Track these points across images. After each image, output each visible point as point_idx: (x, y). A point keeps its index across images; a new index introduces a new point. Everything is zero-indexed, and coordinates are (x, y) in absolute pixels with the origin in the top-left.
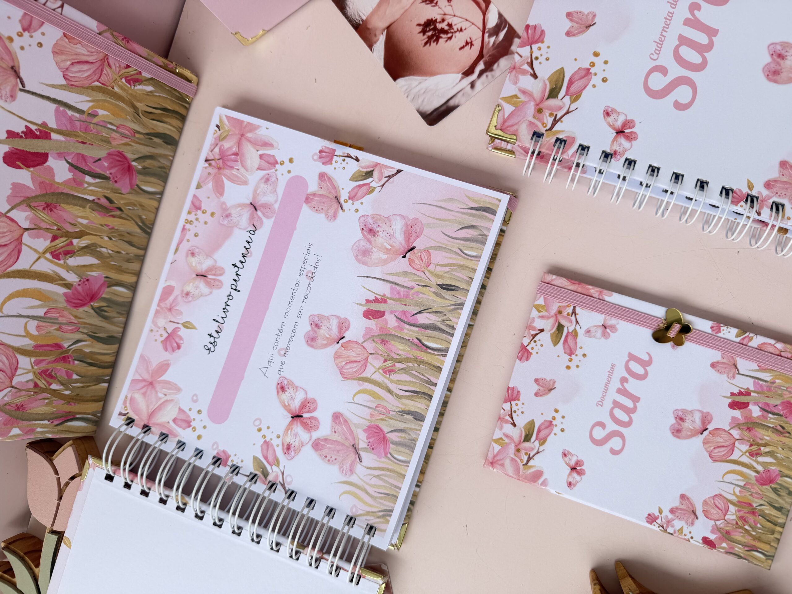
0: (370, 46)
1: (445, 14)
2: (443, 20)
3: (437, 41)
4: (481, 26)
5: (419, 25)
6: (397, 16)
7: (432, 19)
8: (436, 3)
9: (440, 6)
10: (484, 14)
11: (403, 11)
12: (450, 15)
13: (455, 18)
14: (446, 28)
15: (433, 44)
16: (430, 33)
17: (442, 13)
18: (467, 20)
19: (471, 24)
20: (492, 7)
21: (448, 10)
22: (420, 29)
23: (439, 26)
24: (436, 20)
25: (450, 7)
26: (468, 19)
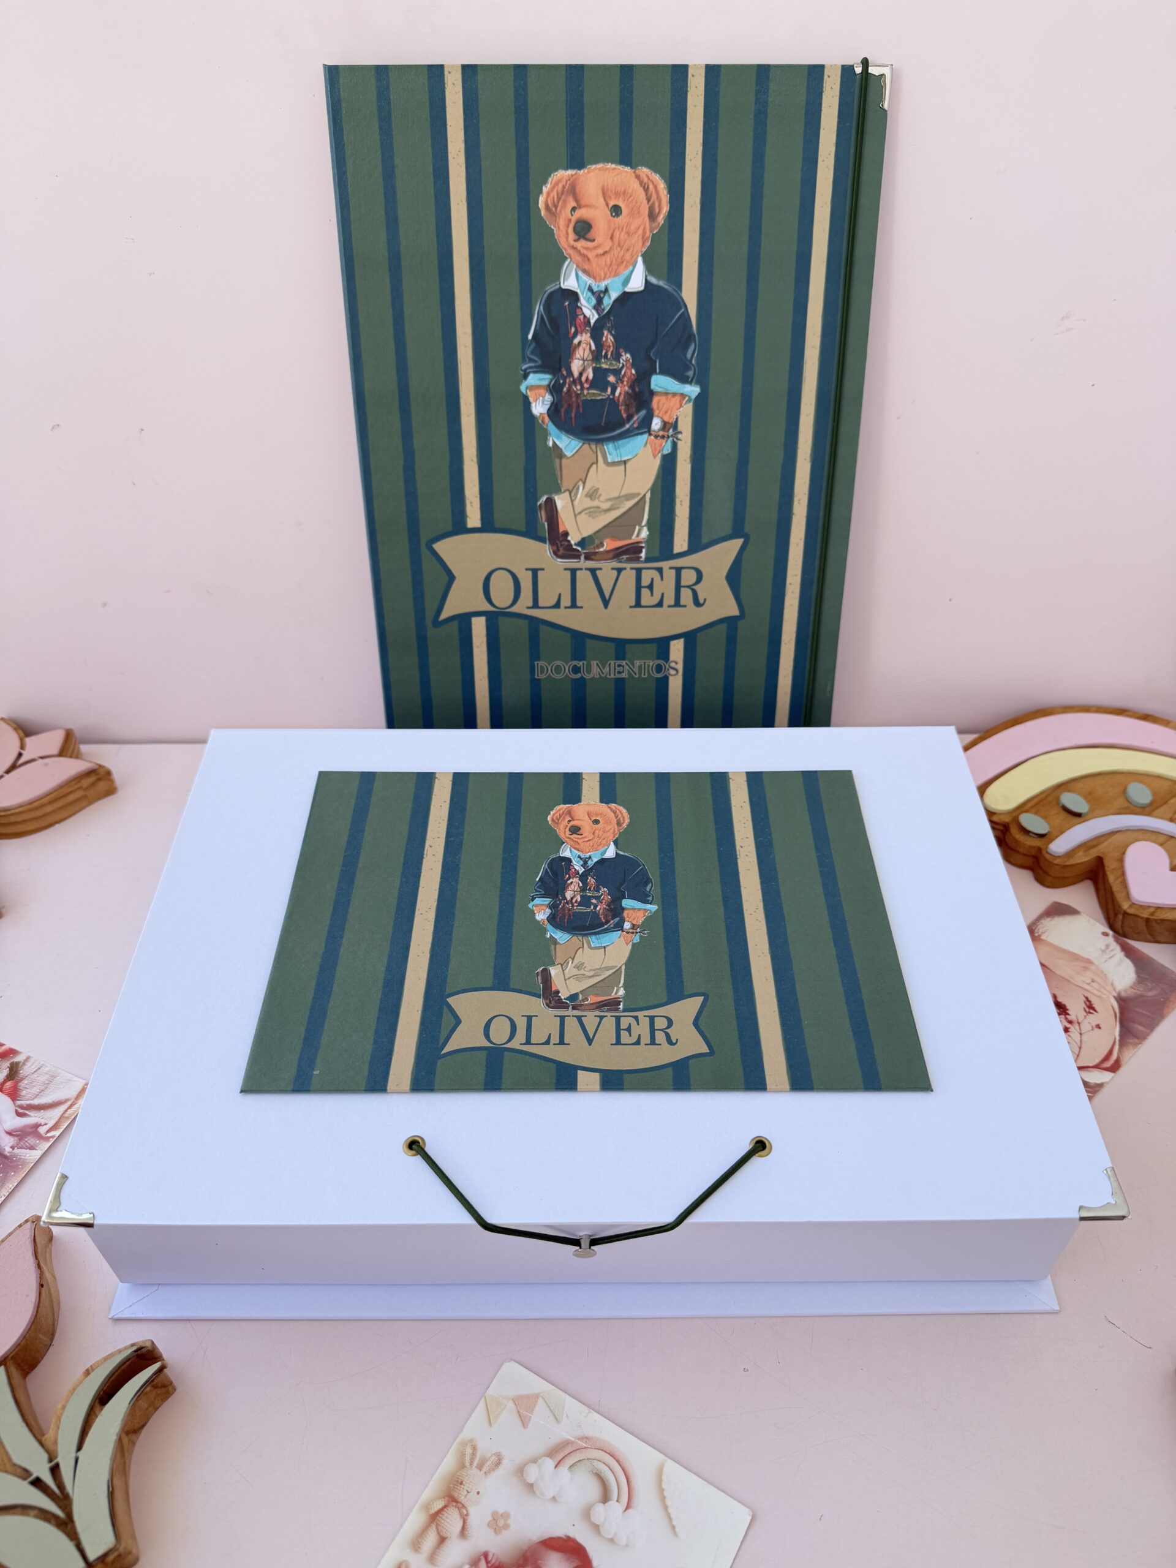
1: (1079, 1023)
2: (1070, 1022)
6: (1059, 972)
7: (1068, 1010)
8: (1090, 1013)
9: (1088, 1017)
10: (1096, 1066)
11: (1069, 978)
12: (1080, 1029)
13: (1079, 1035)
17: (1080, 1021)
18: (1080, 1048)
19: (1077, 1053)
21: (1085, 1027)
24: (1068, 1014)
25: (1091, 1028)
26: (1082, 1050)
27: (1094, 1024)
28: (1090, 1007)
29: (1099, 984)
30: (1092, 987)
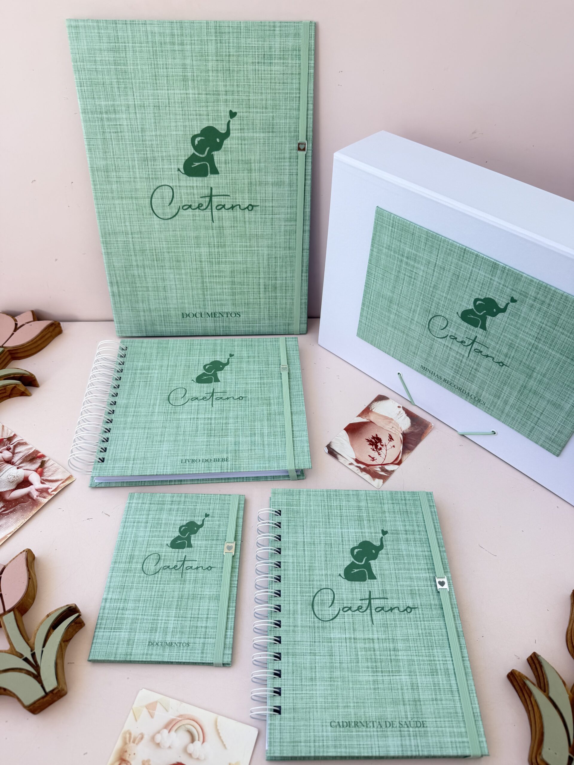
0: (359, 416)
1: (386, 446)
2: (382, 445)
3: (370, 444)
4: (384, 463)
5: (377, 435)
6: (379, 425)
7: (381, 440)
9: (390, 442)
10: (392, 463)
11: (382, 426)
12: (386, 448)
13: (385, 451)
14: (379, 447)
15: (368, 443)
16: (373, 441)
19: (384, 458)
20: (397, 466)
21: (389, 447)
22: (375, 436)
23: (379, 444)
24: (381, 442)
26: (387, 456)
27: (392, 446)
28: (391, 438)
29: (396, 429)
30: (392, 430)
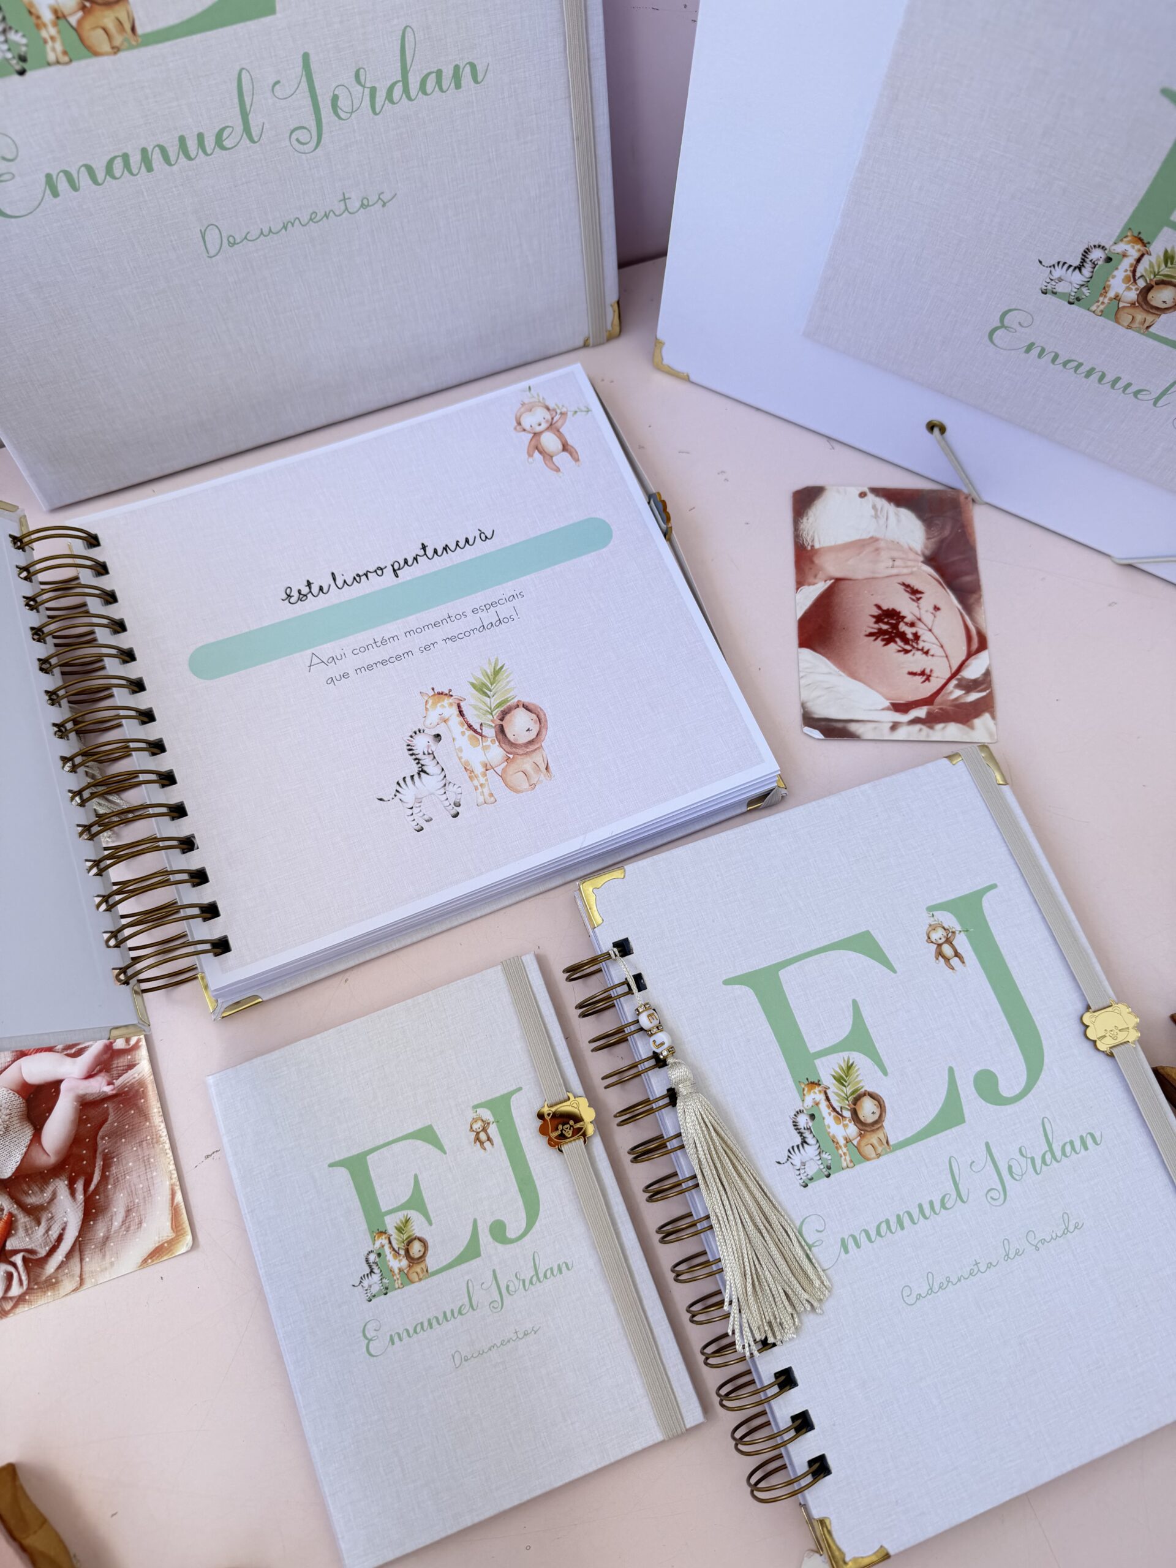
29: (902, 559)
30: (898, 567)
